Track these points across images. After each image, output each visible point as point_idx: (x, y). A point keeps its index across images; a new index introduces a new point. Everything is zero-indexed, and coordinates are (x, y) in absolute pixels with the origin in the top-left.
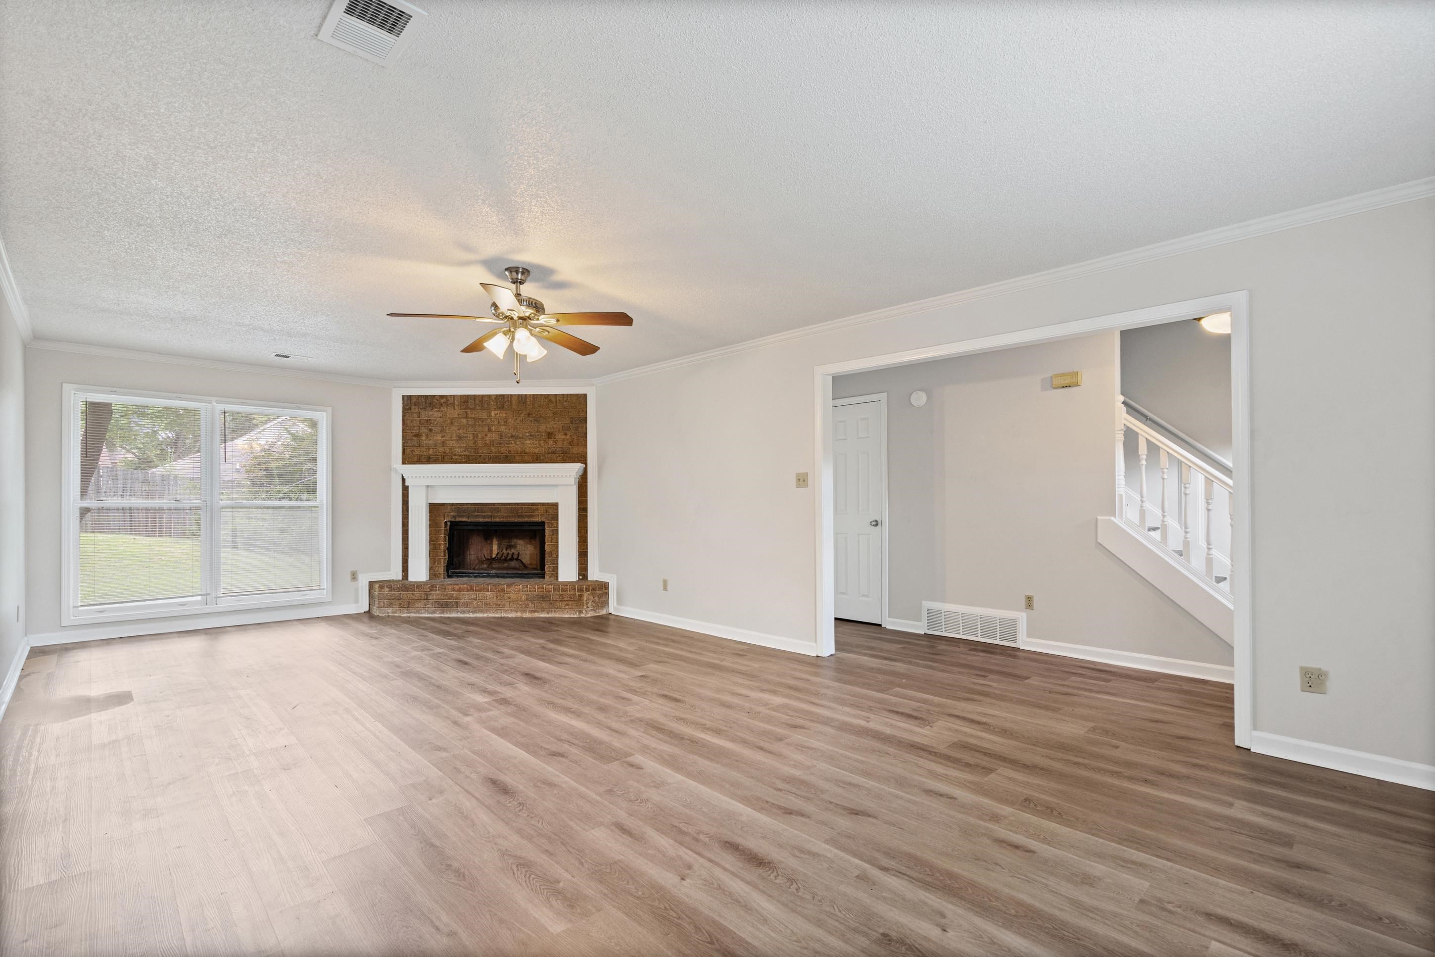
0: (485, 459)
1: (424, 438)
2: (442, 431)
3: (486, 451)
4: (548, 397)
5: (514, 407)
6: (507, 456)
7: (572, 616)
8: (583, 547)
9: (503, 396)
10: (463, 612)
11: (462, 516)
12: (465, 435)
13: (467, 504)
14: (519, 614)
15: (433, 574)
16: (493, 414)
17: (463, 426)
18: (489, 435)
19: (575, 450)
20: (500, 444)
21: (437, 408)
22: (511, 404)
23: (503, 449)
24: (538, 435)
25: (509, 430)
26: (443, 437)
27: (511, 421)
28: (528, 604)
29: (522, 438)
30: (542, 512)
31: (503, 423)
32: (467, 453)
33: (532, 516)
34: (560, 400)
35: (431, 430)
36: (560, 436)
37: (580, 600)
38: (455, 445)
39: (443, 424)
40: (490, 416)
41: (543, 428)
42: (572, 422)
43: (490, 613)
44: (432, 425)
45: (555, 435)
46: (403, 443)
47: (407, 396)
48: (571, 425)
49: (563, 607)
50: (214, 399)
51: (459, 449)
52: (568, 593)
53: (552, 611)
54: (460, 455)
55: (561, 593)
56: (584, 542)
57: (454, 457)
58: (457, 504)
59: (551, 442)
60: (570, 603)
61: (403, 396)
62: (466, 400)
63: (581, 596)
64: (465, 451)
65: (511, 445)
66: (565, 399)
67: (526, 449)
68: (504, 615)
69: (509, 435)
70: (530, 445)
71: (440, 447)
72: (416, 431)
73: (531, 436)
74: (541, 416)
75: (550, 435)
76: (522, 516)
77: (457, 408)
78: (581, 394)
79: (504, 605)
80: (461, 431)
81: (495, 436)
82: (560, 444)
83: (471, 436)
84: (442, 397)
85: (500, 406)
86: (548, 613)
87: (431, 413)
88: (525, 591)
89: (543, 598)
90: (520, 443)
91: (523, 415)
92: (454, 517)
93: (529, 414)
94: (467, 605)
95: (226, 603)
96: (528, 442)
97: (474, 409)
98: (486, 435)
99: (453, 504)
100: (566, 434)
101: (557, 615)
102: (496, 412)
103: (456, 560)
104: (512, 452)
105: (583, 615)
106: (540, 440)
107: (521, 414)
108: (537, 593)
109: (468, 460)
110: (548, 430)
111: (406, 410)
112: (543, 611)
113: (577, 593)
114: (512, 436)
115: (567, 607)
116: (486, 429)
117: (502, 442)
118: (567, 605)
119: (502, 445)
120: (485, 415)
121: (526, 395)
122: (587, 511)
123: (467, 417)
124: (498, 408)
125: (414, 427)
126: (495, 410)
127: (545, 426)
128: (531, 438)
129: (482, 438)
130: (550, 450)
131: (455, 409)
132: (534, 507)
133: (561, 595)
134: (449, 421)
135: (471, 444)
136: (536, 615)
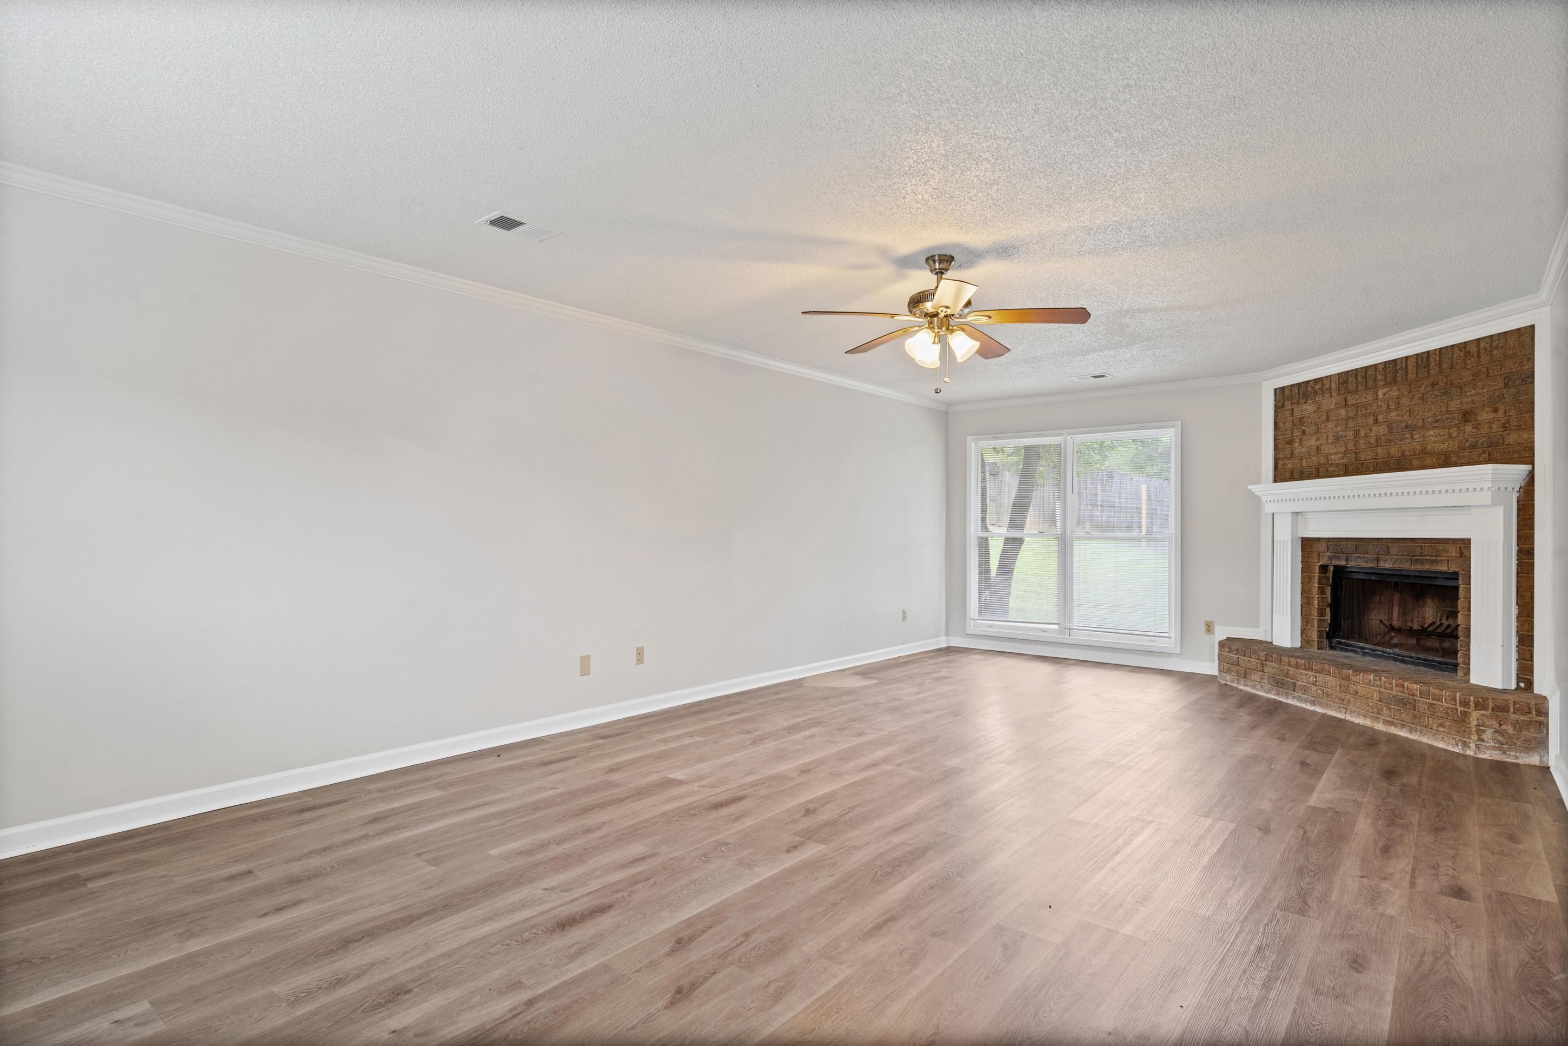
0: (1368, 469)
1: (1297, 445)
2: (1318, 431)
3: (1370, 455)
4: (1465, 348)
5: (1410, 376)
6: (1399, 461)
7: (1450, 748)
8: (1526, 626)
9: (1395, 361)
10: (1299, 699)
12: (1344, 434)
14: (1368, 722)
15: (1306, 641)
16: (1380, 394)
17: (1342, 419)
18: (1375, 429)
19: (1512, 438)
20: (1390, 441)
21: (1311, 399)
22: (1407, 372)
23: (1394, 451)
24: (1447, 419)
25: (1403, 416)
27: (1405, 401)
28: (1382, 709)
29: (1423, 427)
30: (1454, 554)
33: (1437, 562)
34: (1486, 349)
35: (1304, 432)
36: (1485, 415)
37: (1464, 721)
39: (1317, 420)
40: (1377, 398)
41: (1454, 405)
42: (1506, 386)
43: (1332, 710)
44: (1305, 425)
45: (1476, 414)
46: (1275, 455)
47: (1280, 388)
48: (1505, 391)
49: (1435, 726)
50: (1066, 431)
51: (1337, 458)
52: (1444, 704)
53: (1416, 730)
54: (1337, 465)
55: (1431, 701)
56: (1528, 616)
57: (1330, 469)
59: (1469, 429)
60: (1447, 723)
61: (1275, 389)
62: (1344, 379)
63: (1465, 714)
65: (1406, 441)
66: (1495, 344)
67: (1427, 444)
68: (1349, 717)
69: (1403, 425)
70: (1434, 439)
71: (1314, 456)
72: (1288, 435)
73: (1436, 421)
74: (1452, 383)
75: (1467, 416)
76: (1421, 562)
77: (1334, 394)
78: (1525, 327)
79: (1349, 702)
80: (1338, 429)
81: (1383, 430)
82: (1485, 430)
83: (1351, 434)
84: (1316, 381)
85: (1389, 379)
86: (1410, 731)
87: (1304, 407)
88: (1377, 686)
89: (1404, 703)
91: (1423, 388)
93: (1433, 385)
94: (1305, 690)
95: (1078, 637)
96: (1431, 433)
97: (1356, 391)
98: (1371, 430)
100: (1496, 411)
101: (1425, 740)
102: (1385, 390)
103: (1345, 624)
104: (1407, 453)
105: (1470, 753)
106: (1450, 427)
107: (1420, 386)
108: (1394, 693)
109: (1347, 470)
110: (1465, 407)
111: (1278, 408)
112: (1403, 726)
113: (1460, 709)
114: (1407, 427)
115: (1441, 729)
116: (1371, 420)
117: (1392, 438)
118: (1442, 725)
119: (1392, 443)
120: (1370, 397)
121: (1428, 352)
122: (1533, 554)
124: (1387, 384)
125: (1286, 431)
126: (1383, 387)
127: (1458, 402)
128: (1436, 425)
129: (1366, 436)
130: (1468, 444)
131: (1331, 396)
132: (1441, 547)
133: (1432, 704)
134: (1325, 416)
135: (1351, 446)
136: (1393, 730)
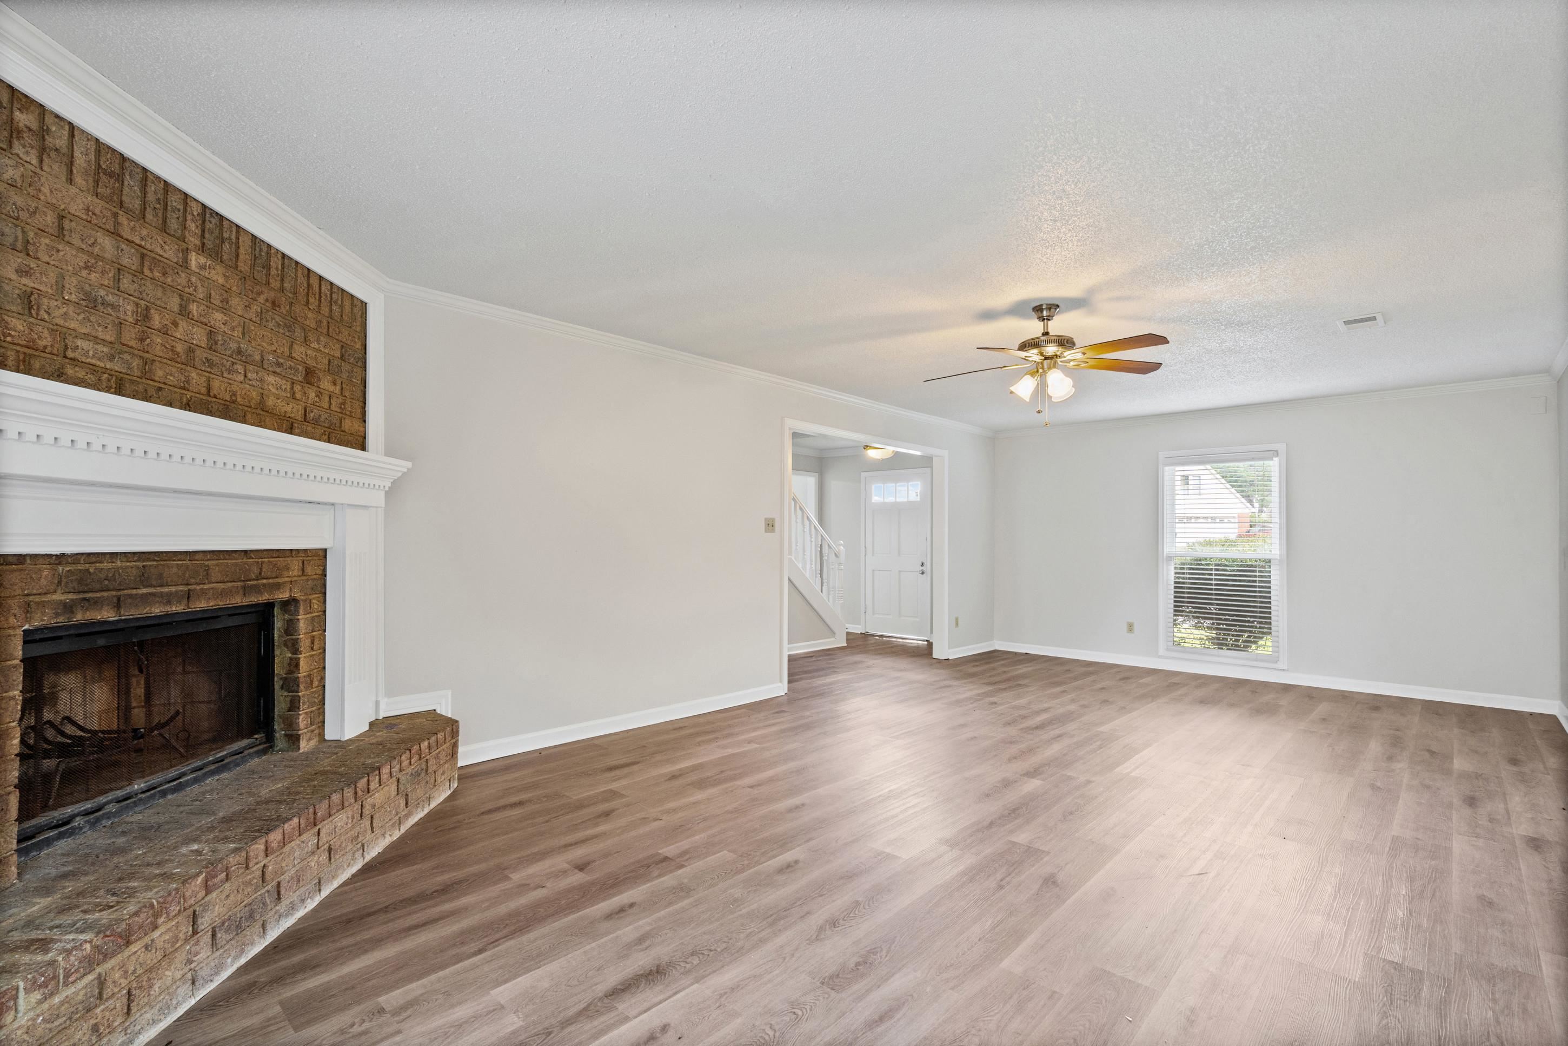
11: (96, 604)
13: (113, 555)
26: (24, 272)
31: (217, 302)
32: (116, 366)
38: (73, 325)
58: (76, 557)
64: (111, 358)
90: (254, 376)
92: (68, 608)
99: (61, 558)
123: (115, 234)
